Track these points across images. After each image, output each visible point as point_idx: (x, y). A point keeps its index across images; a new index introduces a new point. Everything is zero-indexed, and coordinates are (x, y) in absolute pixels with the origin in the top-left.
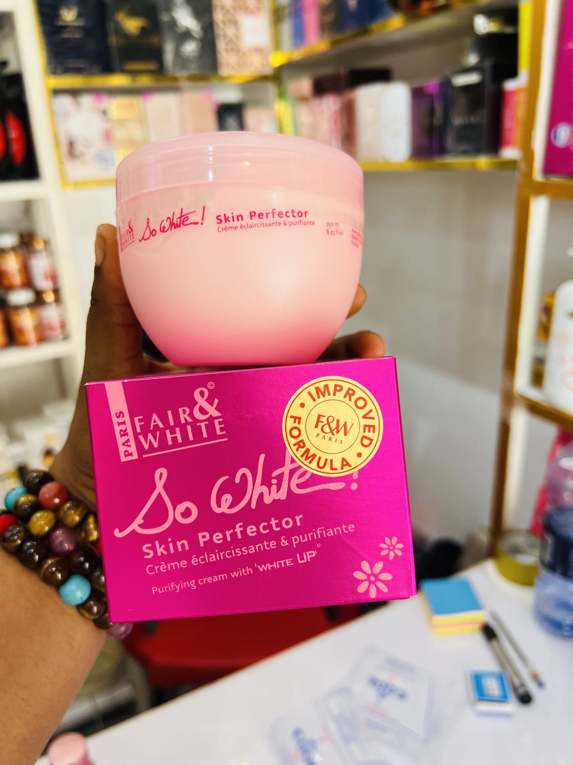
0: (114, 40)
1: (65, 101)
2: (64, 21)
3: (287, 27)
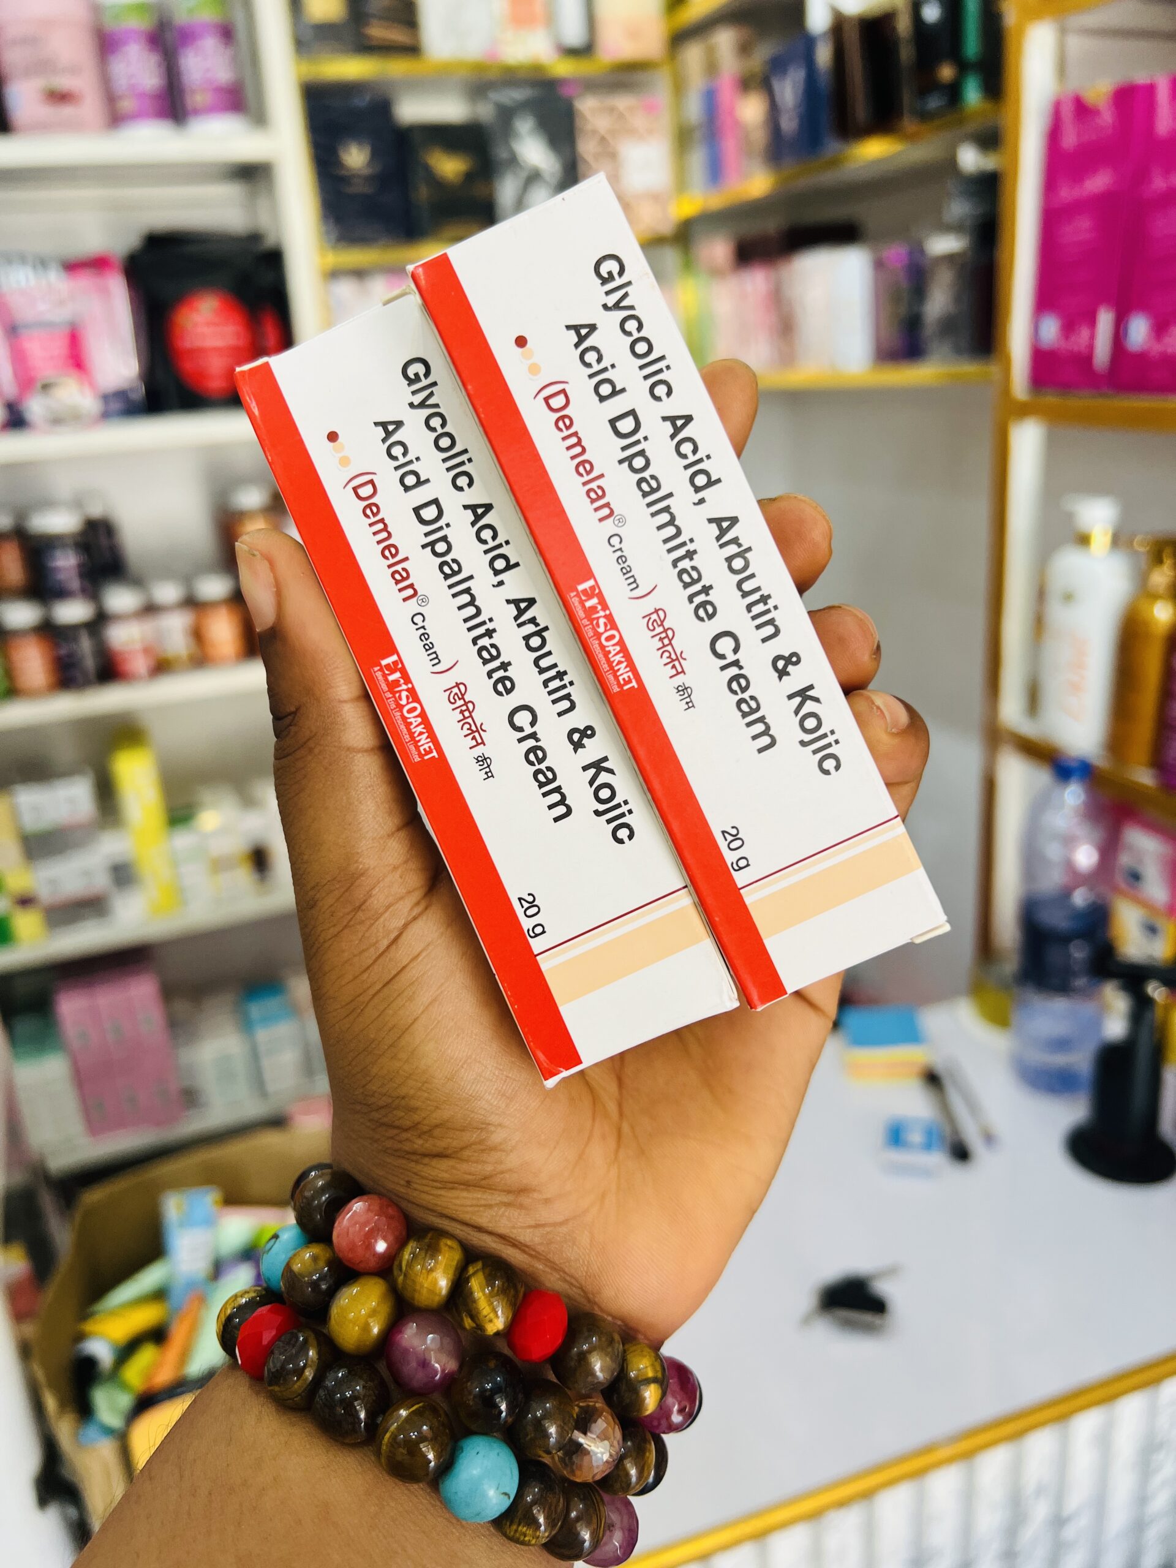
0: (423, 193)
1: (345, 289)
2: (348, 169)
3: (697, 159)
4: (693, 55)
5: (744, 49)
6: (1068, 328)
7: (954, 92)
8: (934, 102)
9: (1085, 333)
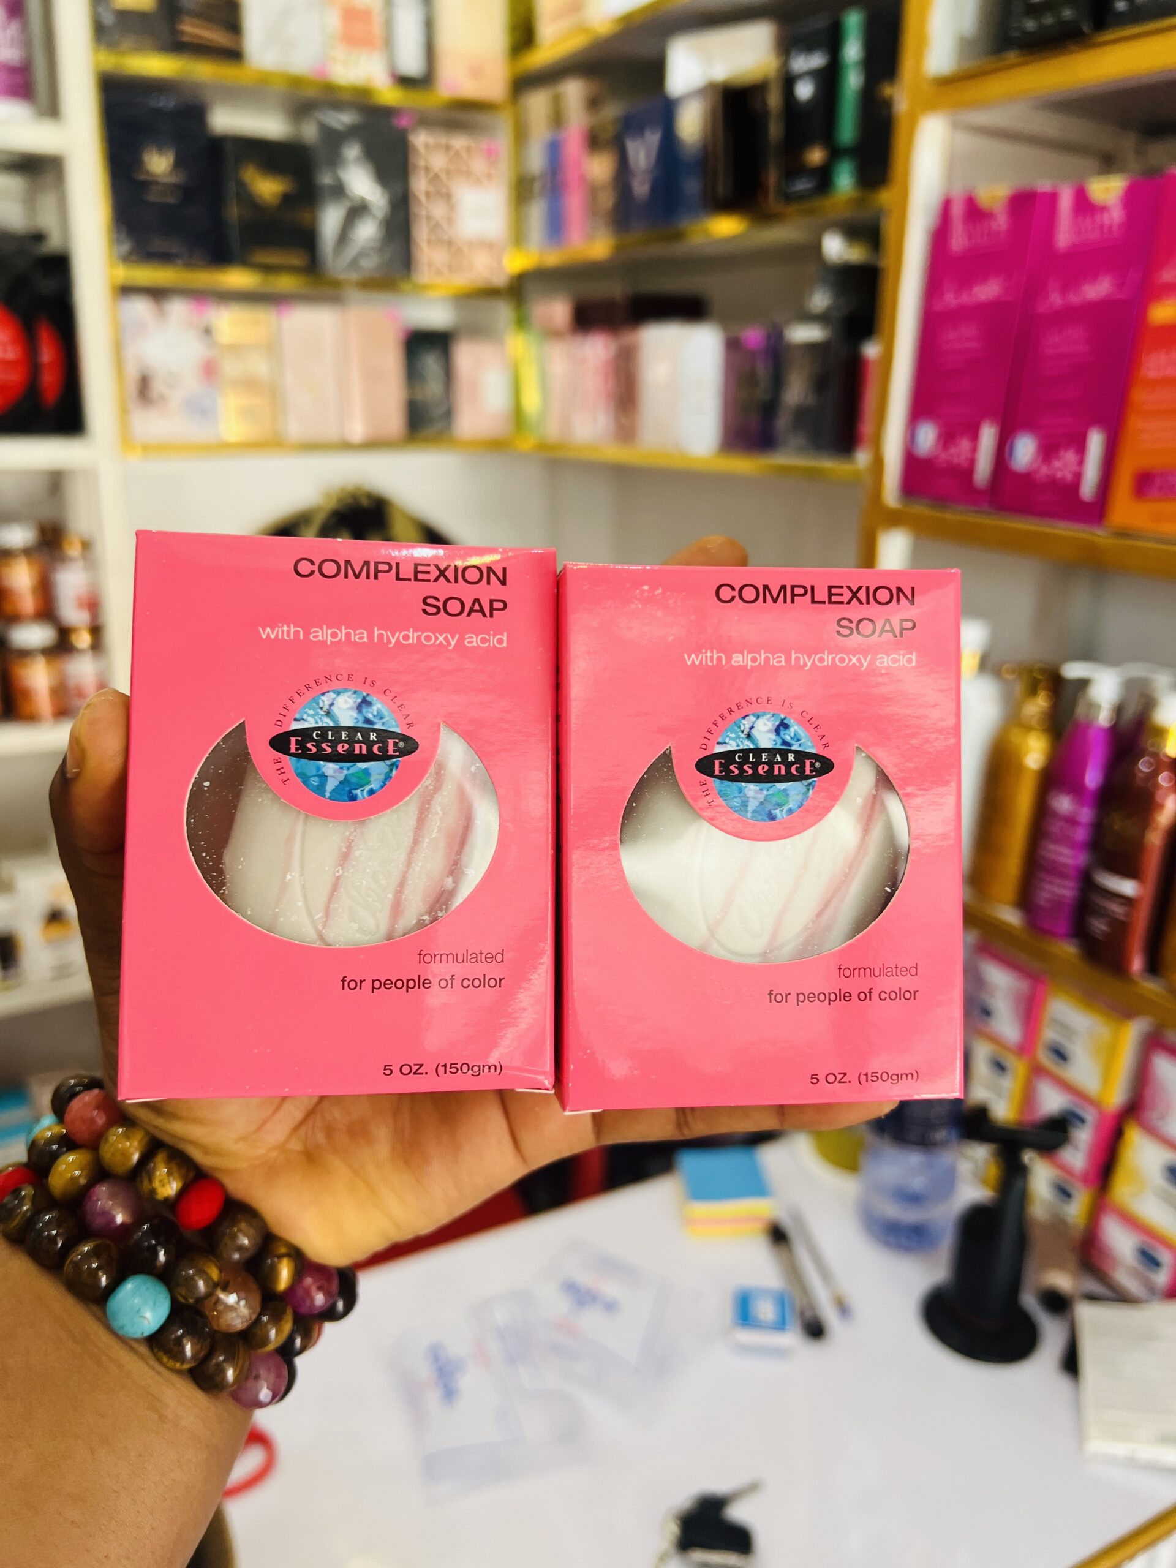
0: (233, 212)
2: (149, 173)
3: (537, 212)
4: (538, 102)
5: (593, 103)
6: (947, 438)
7: (824, 178)
8: (802, 185)
9: (965, 444)
